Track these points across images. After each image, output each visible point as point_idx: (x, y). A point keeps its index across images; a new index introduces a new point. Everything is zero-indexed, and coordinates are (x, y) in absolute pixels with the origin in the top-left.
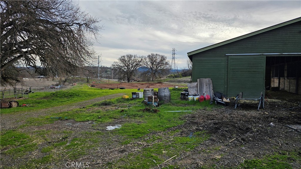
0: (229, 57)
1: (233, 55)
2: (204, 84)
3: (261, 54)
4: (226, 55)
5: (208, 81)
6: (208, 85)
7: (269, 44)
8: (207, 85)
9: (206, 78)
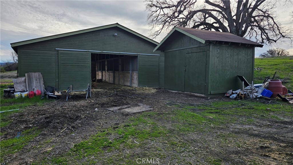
0: (59, 51)
1: (63, 50)
2: (34, 78)
3: (87, 51)
4: (56, 49)
5: (38, 76)
6: (38, 80)
7: (93, 42)
8: (36, 80)
9: (35, 72)
